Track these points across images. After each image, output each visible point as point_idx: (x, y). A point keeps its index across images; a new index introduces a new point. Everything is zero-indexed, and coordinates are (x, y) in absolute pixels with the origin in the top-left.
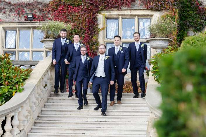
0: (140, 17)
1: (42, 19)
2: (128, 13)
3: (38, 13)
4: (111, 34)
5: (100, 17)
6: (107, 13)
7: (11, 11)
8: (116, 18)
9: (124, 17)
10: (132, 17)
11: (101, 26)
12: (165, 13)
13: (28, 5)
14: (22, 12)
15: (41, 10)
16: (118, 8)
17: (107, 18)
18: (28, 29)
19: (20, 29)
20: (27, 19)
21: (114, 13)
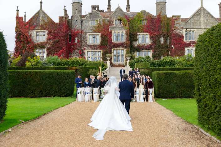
0: (122, 50)
1: (97, 49)
2: (119, 49)
3: (96, 48)
4: (115, 53)
5: (112, 50)
6: (114, 49)
7: (89, 47)
8: (116, 50)
9: (118, 50)
10: (120, 50)
11: (112, 52)
12: (127, 49)
13: (93, 46)
14: (92, 47)
15: (96, 47)
16: (116, 48)
17: (114, 50)
18: (93, 51)
19: (91, 51)
20: (93, 49)
21: (116, 49)
